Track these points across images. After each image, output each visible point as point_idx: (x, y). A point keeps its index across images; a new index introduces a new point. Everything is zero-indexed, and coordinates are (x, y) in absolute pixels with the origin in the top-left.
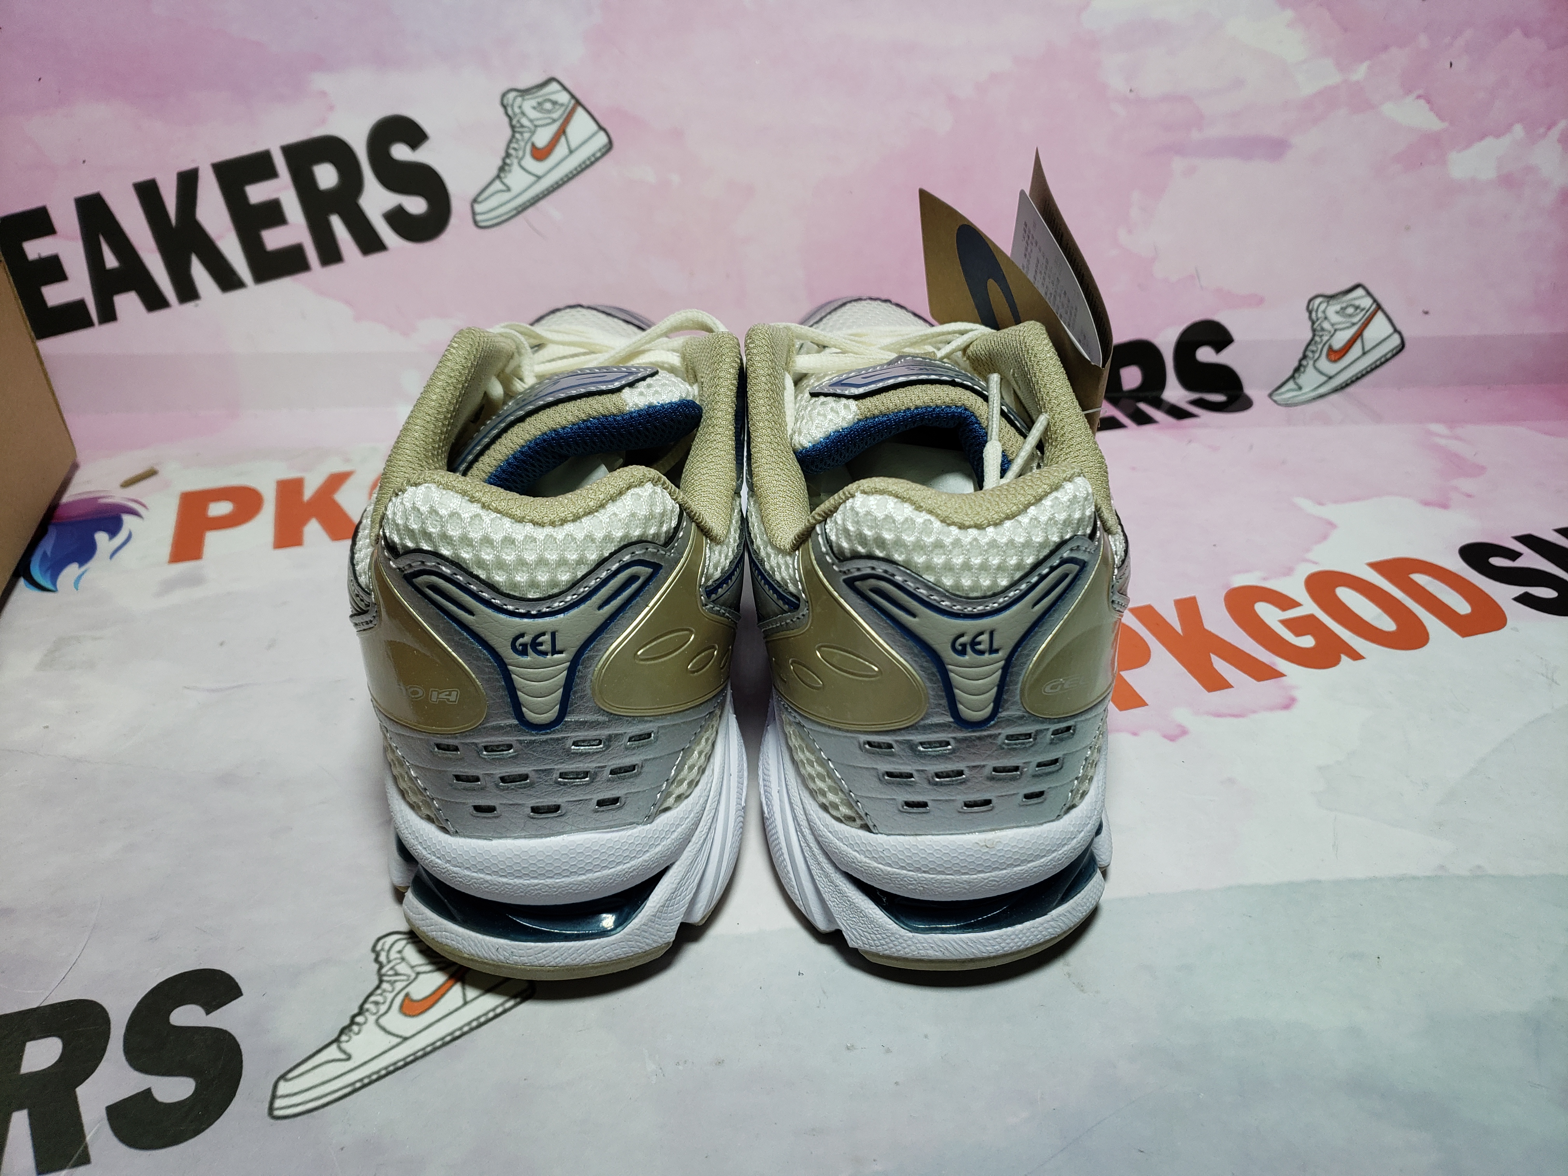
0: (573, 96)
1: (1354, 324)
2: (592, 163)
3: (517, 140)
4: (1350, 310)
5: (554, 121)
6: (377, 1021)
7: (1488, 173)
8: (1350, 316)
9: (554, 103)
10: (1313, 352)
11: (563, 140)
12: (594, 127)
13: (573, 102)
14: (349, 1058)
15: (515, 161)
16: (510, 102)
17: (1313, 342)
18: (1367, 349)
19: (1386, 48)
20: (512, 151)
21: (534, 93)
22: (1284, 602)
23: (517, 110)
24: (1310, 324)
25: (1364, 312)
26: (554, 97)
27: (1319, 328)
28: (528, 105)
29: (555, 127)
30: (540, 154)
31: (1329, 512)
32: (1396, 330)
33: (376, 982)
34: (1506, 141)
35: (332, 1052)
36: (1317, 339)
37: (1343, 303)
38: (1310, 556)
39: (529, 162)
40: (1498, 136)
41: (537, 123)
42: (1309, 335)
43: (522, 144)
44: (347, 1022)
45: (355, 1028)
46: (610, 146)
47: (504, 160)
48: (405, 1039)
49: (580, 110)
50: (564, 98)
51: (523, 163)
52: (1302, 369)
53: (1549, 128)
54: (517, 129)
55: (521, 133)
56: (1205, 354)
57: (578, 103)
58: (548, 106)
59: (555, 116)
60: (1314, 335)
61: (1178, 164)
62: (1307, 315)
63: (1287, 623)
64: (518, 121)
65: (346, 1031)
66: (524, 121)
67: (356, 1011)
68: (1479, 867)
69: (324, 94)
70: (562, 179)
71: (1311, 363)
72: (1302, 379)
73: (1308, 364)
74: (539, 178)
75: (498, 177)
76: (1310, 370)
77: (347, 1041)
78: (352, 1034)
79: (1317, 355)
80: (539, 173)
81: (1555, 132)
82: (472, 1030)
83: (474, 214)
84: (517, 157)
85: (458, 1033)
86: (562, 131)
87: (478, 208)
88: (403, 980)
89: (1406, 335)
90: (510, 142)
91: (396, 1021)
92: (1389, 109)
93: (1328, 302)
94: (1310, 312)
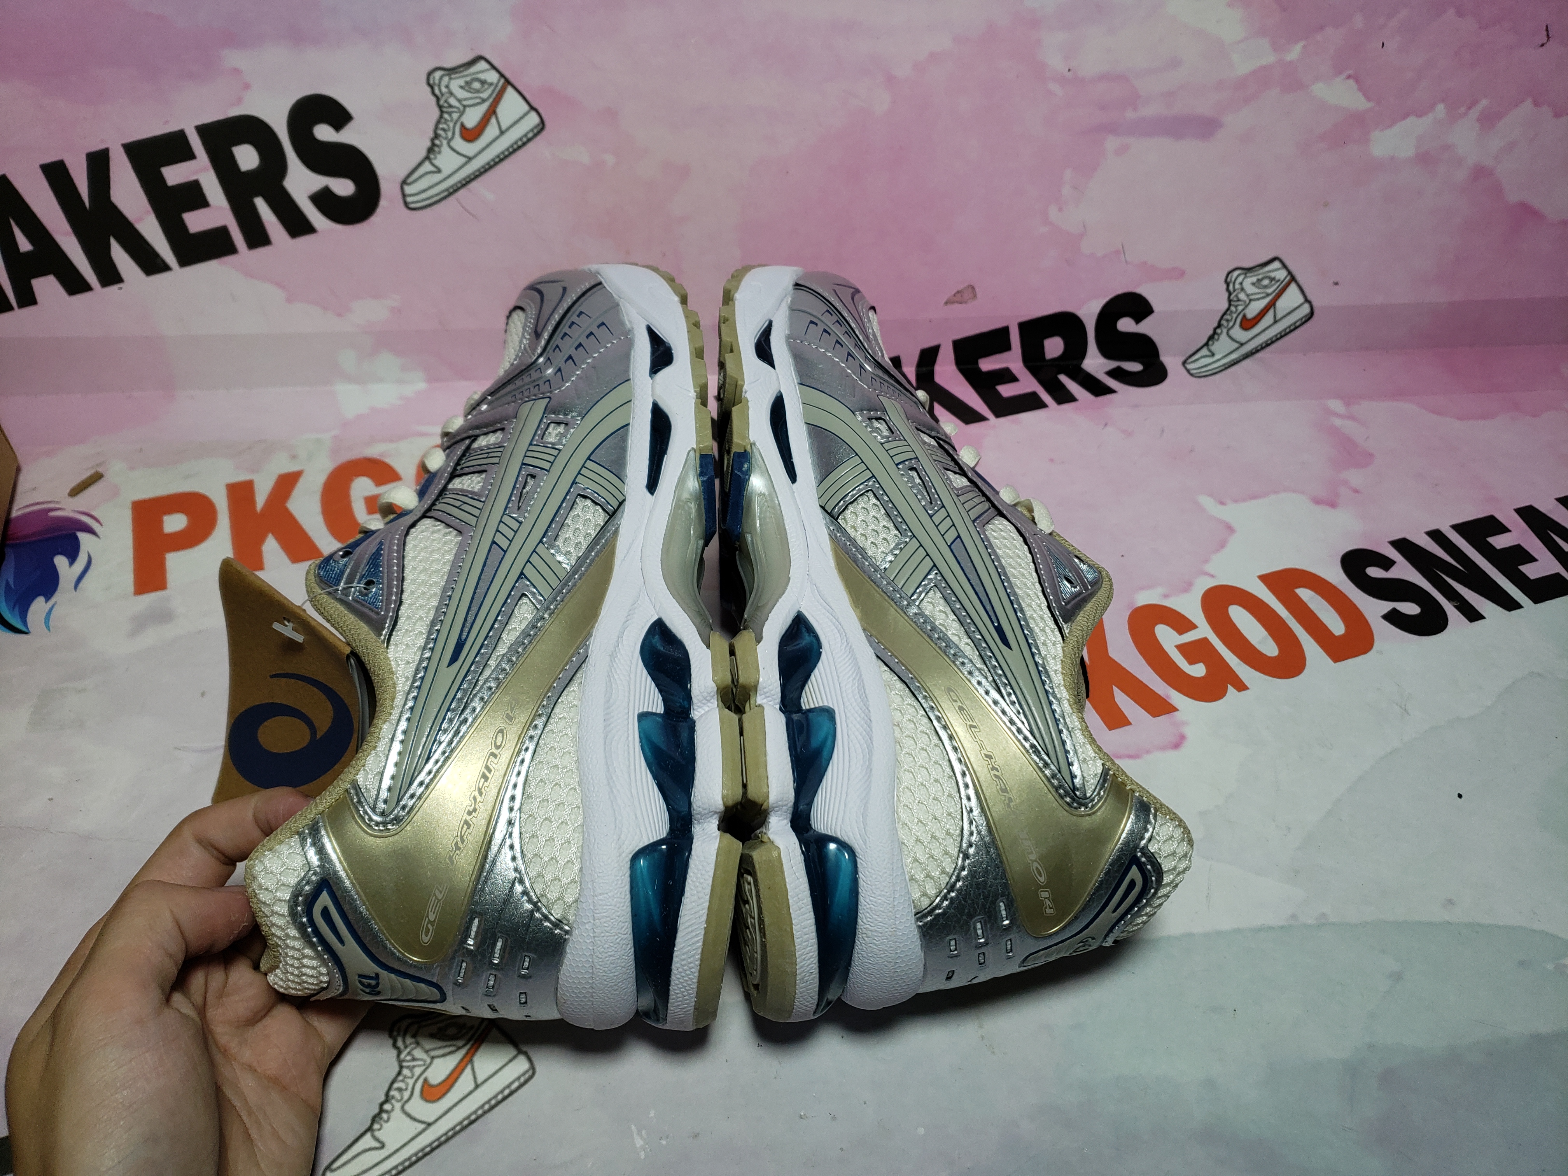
0: (502, 75)
1: (1268, 295)
2: (524, 144)
3: (446, 120)
4: (1266, 282)
5: (484, 101)
6: (402, 1107)
7: (1406, 151)
8: (1266, 287)
9: (483, 82)
10: (1228, 321)
11: (493, 120)
12: (526, 108)
13: (502, 81)
14: (383, 1146)
15: (445, 142)
16: (437, 82)
17: (1228, 312)
18: (1279, 316)
19: (1322, 28)
20: (440, 132)
21: (461, 72)
22: (1182, 624)
23: (444, 90)
24: (1227, 295)
25: (1278, 283)
26: (482, 76)
27: (1235, 299)
28: (456, 85)
29: (484, 107)
30: (470, 135)
31: (1228, 513)
32: (1307, 300)
33: (397, 1069)
34: (1428, 120)
35: (367, 1141)
36: (1233, 308)
37: (1259, 274)
38: (1209, 568)
39: (459, 143)
40: (1420, 116)
41: (465, 103)
42: (1226, 306)
43: (451, 124)
44: (377, 1110)
45: (385, 1116)
46: (541, 127)
47: (432, 140)
48: (429, 1125)
49: (510, 90)
50: (492, 77)
51: (453, 144)
52: (1216, 337)
53: (1470, 108)
54: (444, 109)
55: (450, 114)
56: (1126, 325)
57: (508, 82)
58: (476, 85)
59: (484, 95)
60: (1230, 305)
61: (1111, 143)
62: (1225, 286)
63: (1182, 648)
64: (446, 101)
65: (377, 1119)
66: (452, 101)
67: (383, 1098)
68: (1323, 915)
69: (237, 71)
70: (493, 160)
71: (1225, 331)
72: (1216, 347)
73: (1222, 332)
74: (470, 159)
75: (427, 158)
76: (1224, 337)
77: (379, 1130)
78: (382, 1122)
79: (1231, 324)
80: (471, 154)
81: (1475, 113)
82: (485, 1113)
83: (404, 196)
84: (446, 138)
85: (473, 1117)
86: (492, 112)
87: (408, 190)
88: (419, 1066)
89: (1315, 304)
90: (438, 122)
91: (418, 1107)
92: (1319, 89)
93: (1246, 274)
94: (1228, 284)
